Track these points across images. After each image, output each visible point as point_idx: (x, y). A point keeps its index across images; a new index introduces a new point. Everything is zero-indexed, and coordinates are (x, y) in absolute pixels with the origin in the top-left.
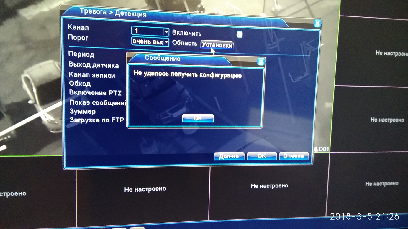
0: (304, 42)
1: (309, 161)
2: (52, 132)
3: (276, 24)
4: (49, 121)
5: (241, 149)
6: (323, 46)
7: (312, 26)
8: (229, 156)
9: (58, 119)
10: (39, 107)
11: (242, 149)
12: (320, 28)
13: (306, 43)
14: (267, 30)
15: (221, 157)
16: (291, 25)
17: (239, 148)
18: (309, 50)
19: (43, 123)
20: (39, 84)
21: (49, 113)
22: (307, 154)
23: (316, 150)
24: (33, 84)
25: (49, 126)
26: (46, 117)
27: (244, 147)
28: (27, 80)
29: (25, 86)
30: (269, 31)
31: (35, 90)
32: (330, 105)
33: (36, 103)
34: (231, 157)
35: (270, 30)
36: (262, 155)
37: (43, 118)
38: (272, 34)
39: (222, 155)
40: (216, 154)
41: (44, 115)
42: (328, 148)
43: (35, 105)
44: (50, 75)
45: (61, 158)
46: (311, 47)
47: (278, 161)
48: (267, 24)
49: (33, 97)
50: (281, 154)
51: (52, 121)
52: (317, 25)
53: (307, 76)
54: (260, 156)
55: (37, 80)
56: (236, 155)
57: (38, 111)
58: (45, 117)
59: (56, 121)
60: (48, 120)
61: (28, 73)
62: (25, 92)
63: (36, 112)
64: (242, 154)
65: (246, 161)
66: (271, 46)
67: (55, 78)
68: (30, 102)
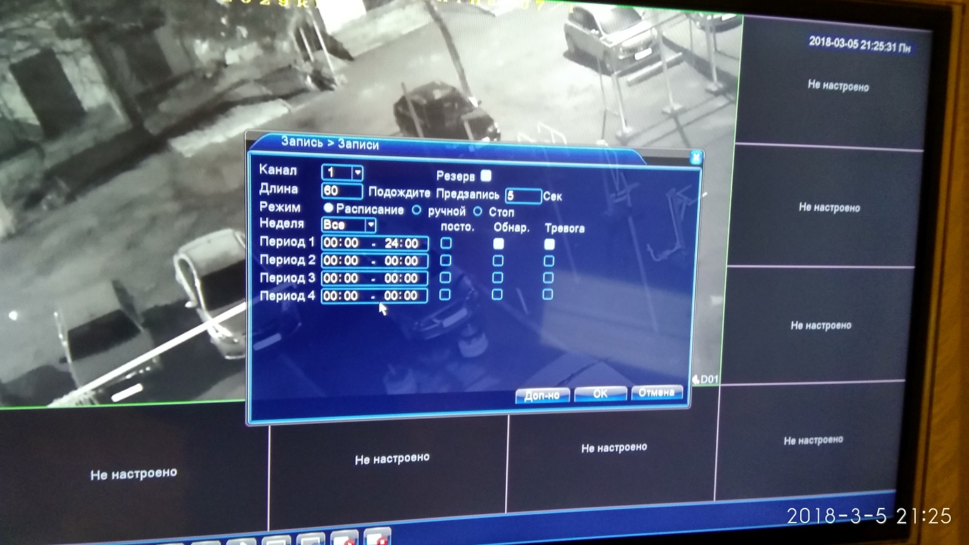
0: (674, 190)
1: (684, 401)
2: (228, 357)
3: (624, 158)
4: (224, 338)
5: (564, 381)
6: (706, 196)
7: (686, 162)
8: (543, 394)
9: (239, 334)
10: (204, 313)
11: (566, 382)
12: (701, 166)
13: (677, 191)
14: (608, 170)
15: (529, 397)
16: (650, 160)
17: (561, 380)
18: (682, 203)
19: (212, 342)
20: (205, 273)
21: (223, 324)
22: (680, 388)
23: (695, 381)
24: (195, 272)
25: (224, 348)
26: (217, 332)
27: (569, 379)
28: (184, 264)
29: (180, 276)
30: (613, 173)
31: (198, 283)
32: (719, 300)
33: (199, 305)
34: (546, 396)
35: (615, 170)
36: (600, 392)
37: (212, 333)
38: (618, 177)
39: (530, 394)
40: (519, 392)
41: (214, 327)
42: (717, 377)
43: (198, 310)
44: (226, 255)
45: (242, 406)
46: (686, 198)
47: (629, 402)
48: (608, 159)
49: (194, 295)
50: (635, 389)
51: (227, 338)
52: (696, 159)
53: (678, 251)
54: (597, 394)
55: (202, 265)
56: (554, 393)
57: (203, 320)
58: (215, 331)
59: (236, 337)
60: (221, 336)
61: (186, 253)
62: (182, 288)
63: (200, 322)
64: (566, 390)
65: (572, 404)
66: (617, 197)
67: (234, 261)
68: (189, 305)
